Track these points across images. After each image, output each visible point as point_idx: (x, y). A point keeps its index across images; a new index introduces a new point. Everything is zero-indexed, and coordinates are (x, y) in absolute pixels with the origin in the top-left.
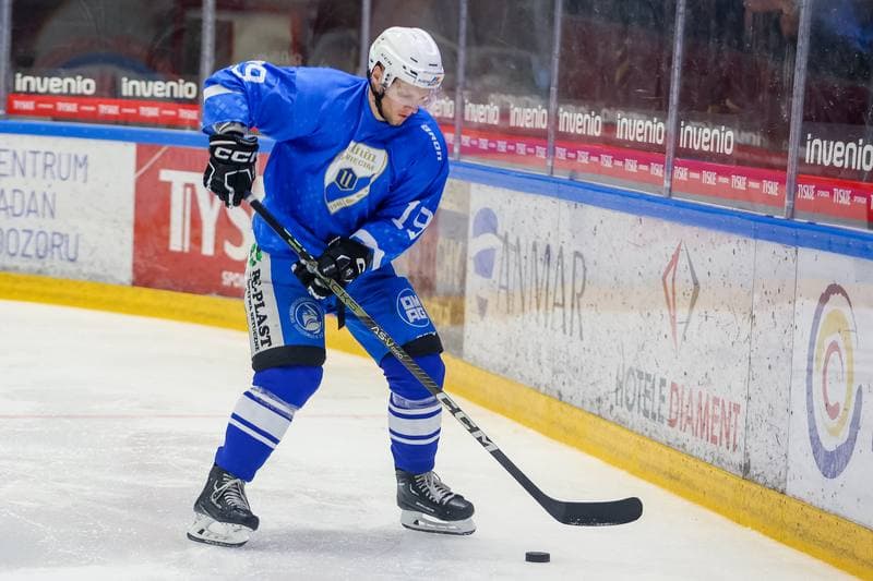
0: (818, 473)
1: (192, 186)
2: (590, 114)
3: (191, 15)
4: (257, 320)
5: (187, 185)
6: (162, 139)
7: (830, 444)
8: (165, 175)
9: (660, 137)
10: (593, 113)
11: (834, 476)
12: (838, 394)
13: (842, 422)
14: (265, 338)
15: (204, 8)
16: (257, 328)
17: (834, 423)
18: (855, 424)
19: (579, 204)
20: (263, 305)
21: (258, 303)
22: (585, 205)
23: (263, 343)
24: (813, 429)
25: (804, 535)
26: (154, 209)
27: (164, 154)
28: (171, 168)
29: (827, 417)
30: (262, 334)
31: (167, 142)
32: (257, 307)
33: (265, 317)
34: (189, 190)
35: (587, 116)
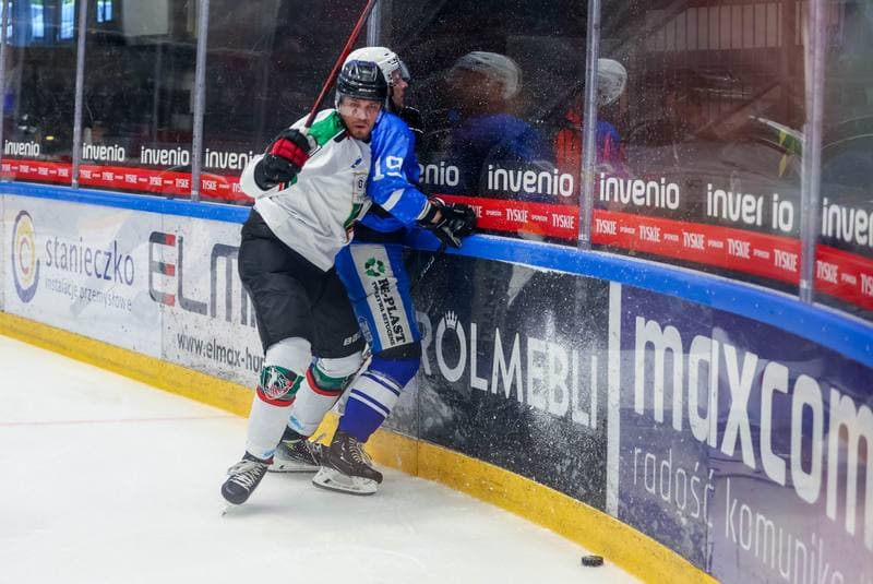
0: (19, 300)
4: (390, 320)
7: (25, 286)
11: (28, 301)
12: (27, 263)
13: (30, 277)
14: (399, 335)
16: (392, 327)
17: (26, 277)
18: (37, 277)
20: (395, 308)
21: (390, 306)
23: (398, 339)
24: (16, 280)
25: (15, 331)
29: (23, 274)
30: (397, 332)
32: (389, 309)
33: (398, 319)
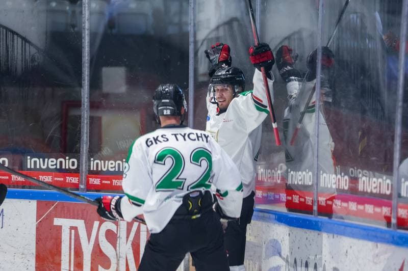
1: (76, 229)
2: (341, 174)
3: (73, 112)
5: (72, 228)
6: (53, 197)
8: (57, 222)
9: (388, 189)
10: (343, 174)
15: (82, 108)
19: (335, 236)
22: (339, 236)
26: (49, 244)
27: (56, 207)
28: (60, 217)
31: (57, 199)
34: (73, 231)
35: (339, 176)
